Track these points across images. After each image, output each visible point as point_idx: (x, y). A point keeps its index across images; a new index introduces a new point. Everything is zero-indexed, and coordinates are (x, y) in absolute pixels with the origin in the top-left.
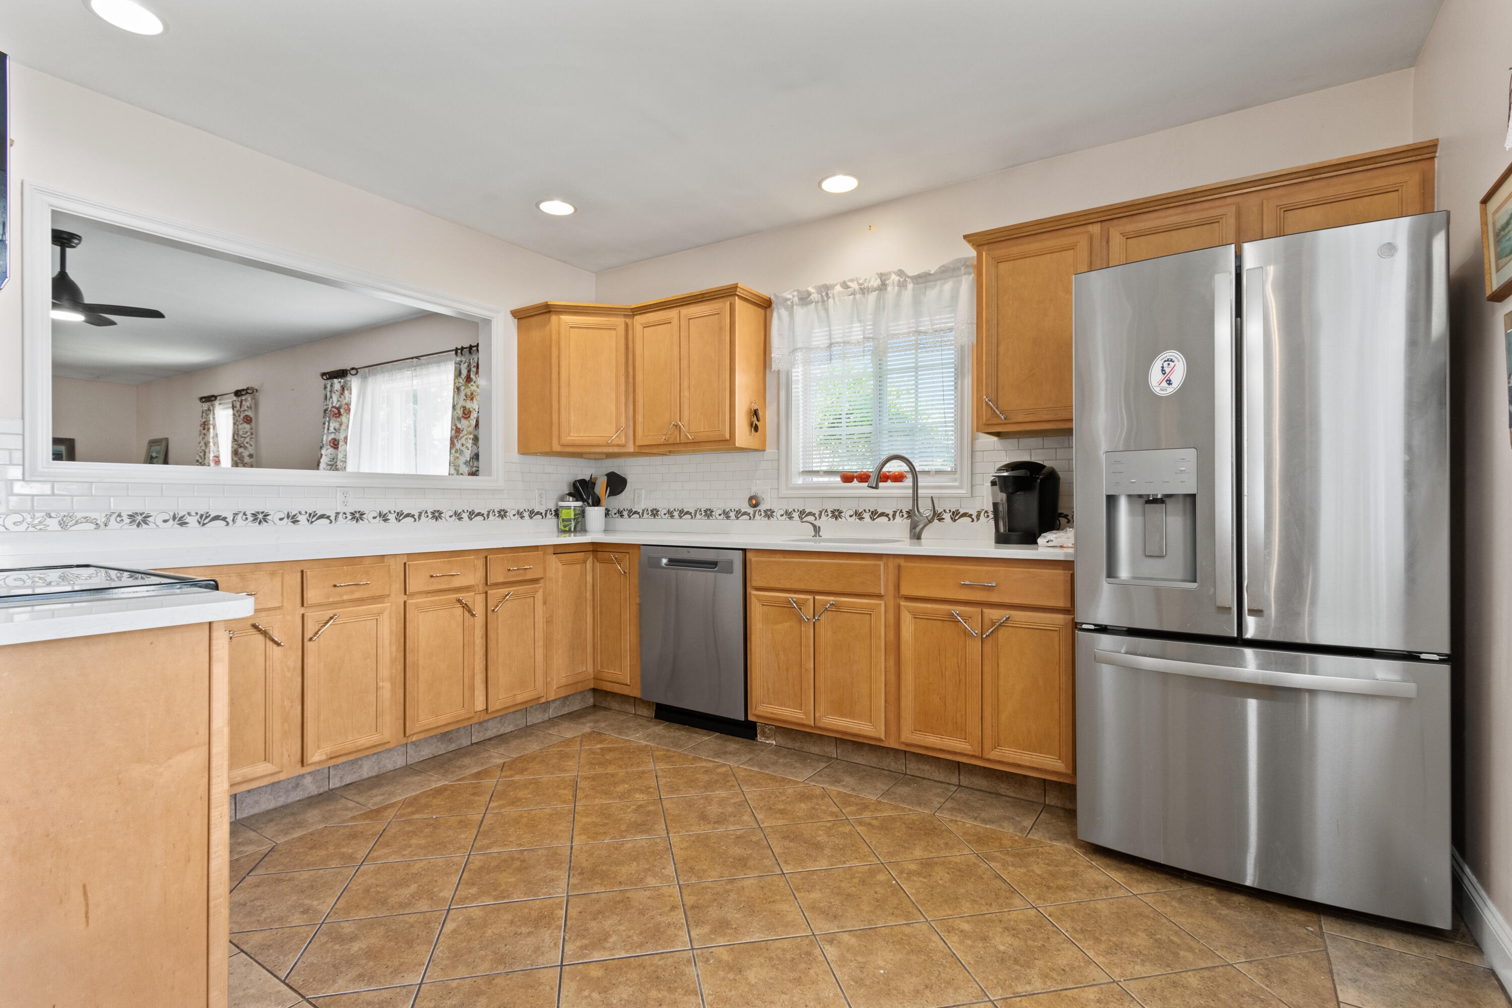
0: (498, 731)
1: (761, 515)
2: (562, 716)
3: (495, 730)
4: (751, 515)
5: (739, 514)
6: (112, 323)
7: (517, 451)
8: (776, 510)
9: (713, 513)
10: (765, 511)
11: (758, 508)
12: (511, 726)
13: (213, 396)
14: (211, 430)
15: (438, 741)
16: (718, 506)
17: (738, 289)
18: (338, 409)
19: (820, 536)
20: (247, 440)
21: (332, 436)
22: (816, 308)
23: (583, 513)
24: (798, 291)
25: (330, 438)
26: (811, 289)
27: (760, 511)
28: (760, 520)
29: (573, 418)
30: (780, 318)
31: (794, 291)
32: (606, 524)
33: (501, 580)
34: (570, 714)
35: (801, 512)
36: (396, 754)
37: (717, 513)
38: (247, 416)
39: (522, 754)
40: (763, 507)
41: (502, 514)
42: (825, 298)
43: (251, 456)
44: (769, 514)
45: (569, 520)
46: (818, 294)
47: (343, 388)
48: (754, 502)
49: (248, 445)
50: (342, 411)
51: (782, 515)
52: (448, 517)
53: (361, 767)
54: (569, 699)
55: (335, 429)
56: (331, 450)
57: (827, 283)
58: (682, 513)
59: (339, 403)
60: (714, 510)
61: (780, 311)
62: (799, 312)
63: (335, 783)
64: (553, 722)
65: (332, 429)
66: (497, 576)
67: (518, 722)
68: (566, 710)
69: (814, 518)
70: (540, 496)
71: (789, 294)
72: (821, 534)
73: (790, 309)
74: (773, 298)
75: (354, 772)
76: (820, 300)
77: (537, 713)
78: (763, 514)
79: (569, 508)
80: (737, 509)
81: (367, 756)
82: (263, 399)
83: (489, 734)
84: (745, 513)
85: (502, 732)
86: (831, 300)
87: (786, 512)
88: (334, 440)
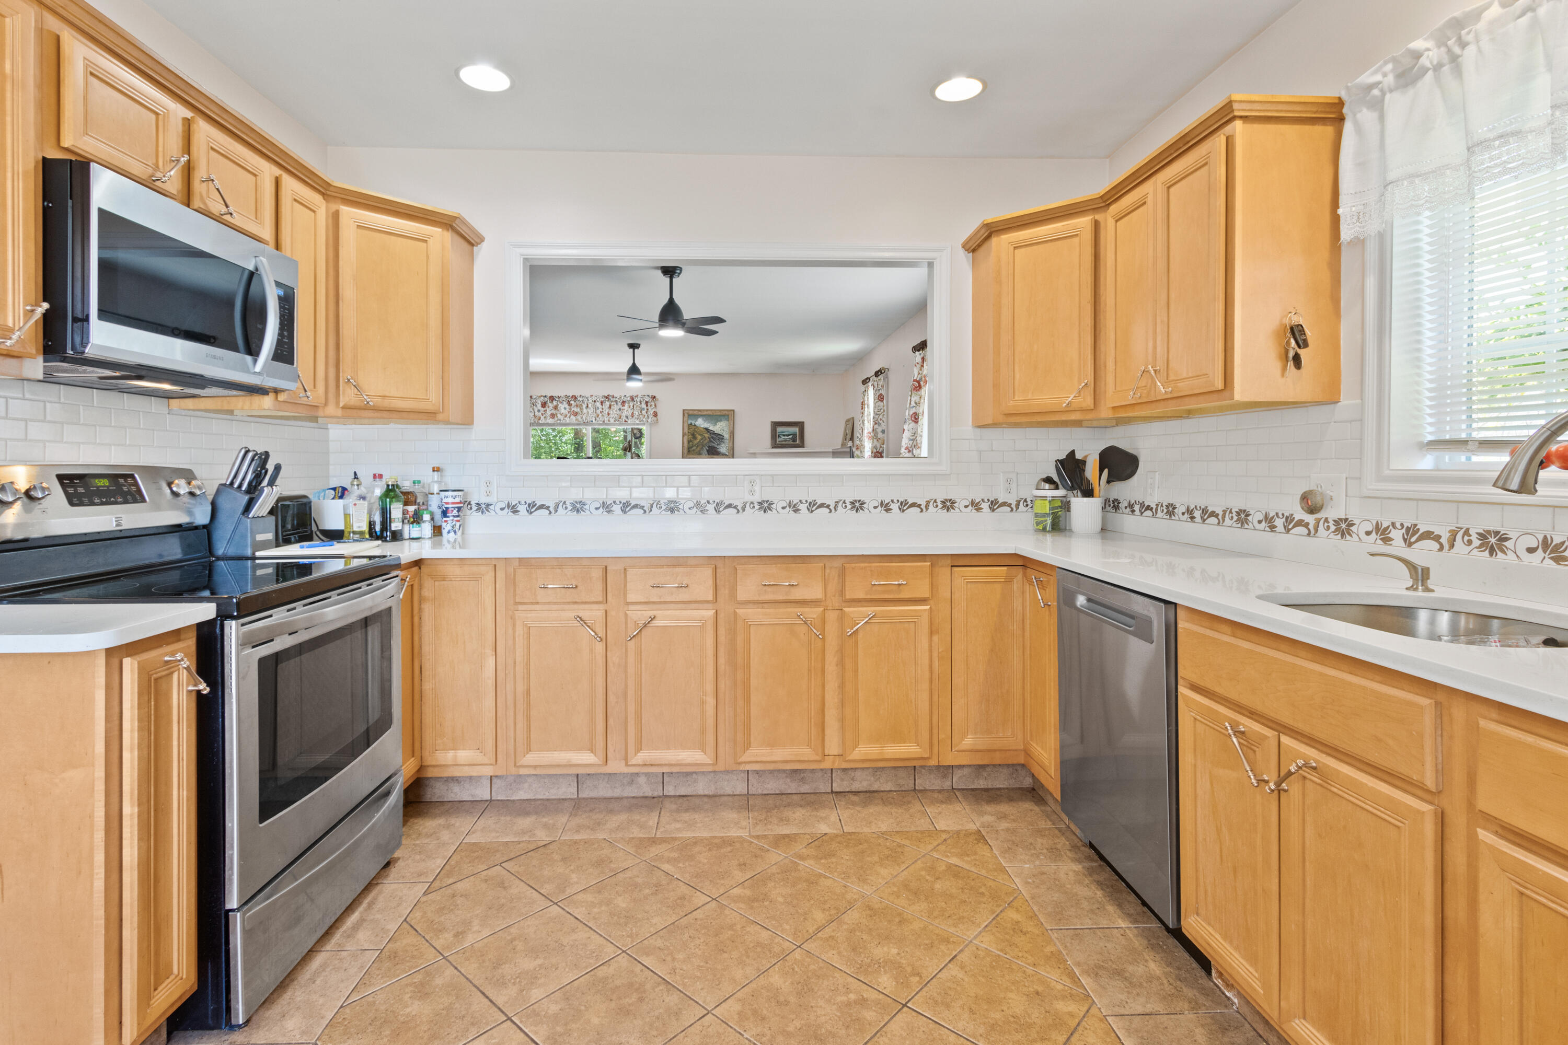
0: (870, 785)
1: (1328, 528)
2: (973, 790)
3: (865, 784)
4: (1311, 527)
5: (1290, 522)
6: (713, 333)
7: (970, 423)
8: (1356, 521)
9: (1250, 518)
10: (1337, 522)
11: (1321, 515)
12: (890, 784)
13: (867, 379)
14: (866, 409)
15: (787, 777)
16: (1257, 507)
17: (1235, 106)
18: (918, 382)
19: (1428, 590)
20: (881, 417)
21: (913, 410)
22: (1437, 79)
23: (1066, 506)
24: (1394, 60)
25: (911, 413)
26: (1418, 44)
27: (1326, 520)
28: (1326, 539)
29: (1017, 376)
30: (1359, 130)
31: (1386, 63)
32: (1104, 521)
33: (861, 596)
34: (987, 790)
35: (1408, 529)
36: (736, 778)
37: (1255, 517)
38: (881, 394)
39: (858, 830)
40: (1332, 513)
41: (948, 505)
42: (1457, 50)
43: (883, 432)
44: (1344, 528)
45: (1044, 515)
46: (1439, 47)
47: (923, 359)
48: (1311, 503)
49: (881, 422)
50: (922, 383)
51: (1368, 533)
52: (871, 509)
53: (695, 781)
54: (988, 769)
55: (916, 403)
56: (913, 424)
57: (1457, 14)
58: (1207, 514)
59: (919, 376)
60: (1252, 512)
61: (1359, 116)
62: (1396, 104)
63: (670, 790)
64: (951, 795)
65: (913, 404)
66: (856, 590)
67: (901, 782)
68: (981, 784)
69: (1438, 546)
70: (1008, 481)
71: (1375, 72)
72: (1430, 584)
73: (1378, 105)
74: (1344, 95)
75: (689, 785)
76: (1446, 59)
77: (932, 776)
78: (1333, 528)
79: (1044, 498)
80: (1286, 514)
81: (703, 773)
82: (892, 376)
83: (856, 786)
84: (1300, 523)
85: (876, 787)
86: (1471, 50)
87: (1377, 527)
88: (915, 414)
